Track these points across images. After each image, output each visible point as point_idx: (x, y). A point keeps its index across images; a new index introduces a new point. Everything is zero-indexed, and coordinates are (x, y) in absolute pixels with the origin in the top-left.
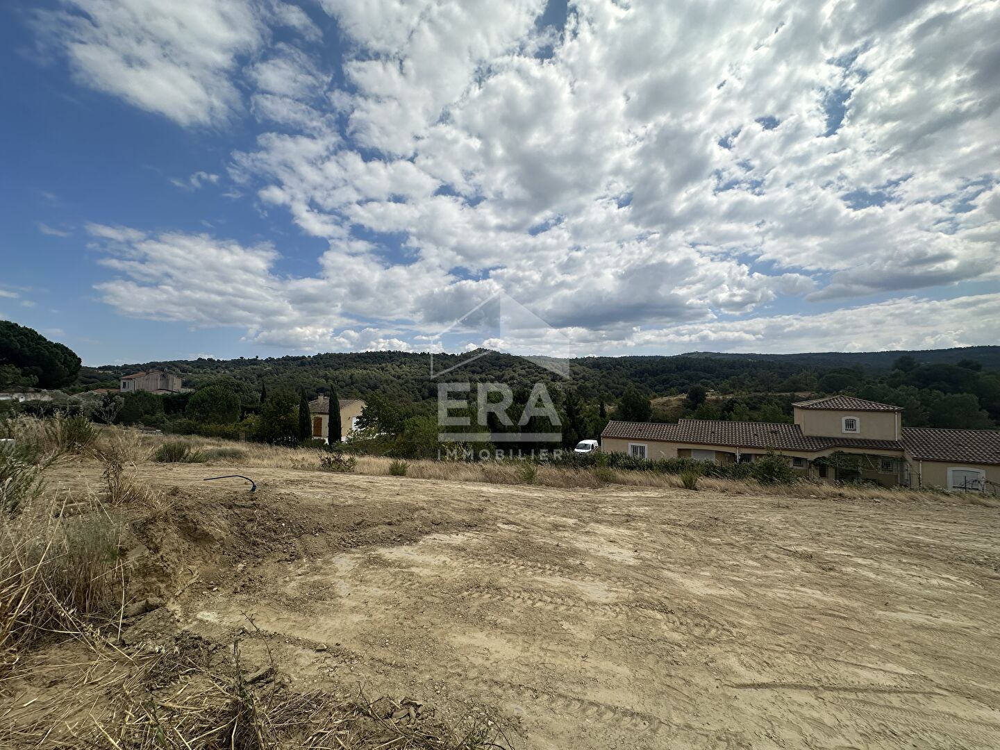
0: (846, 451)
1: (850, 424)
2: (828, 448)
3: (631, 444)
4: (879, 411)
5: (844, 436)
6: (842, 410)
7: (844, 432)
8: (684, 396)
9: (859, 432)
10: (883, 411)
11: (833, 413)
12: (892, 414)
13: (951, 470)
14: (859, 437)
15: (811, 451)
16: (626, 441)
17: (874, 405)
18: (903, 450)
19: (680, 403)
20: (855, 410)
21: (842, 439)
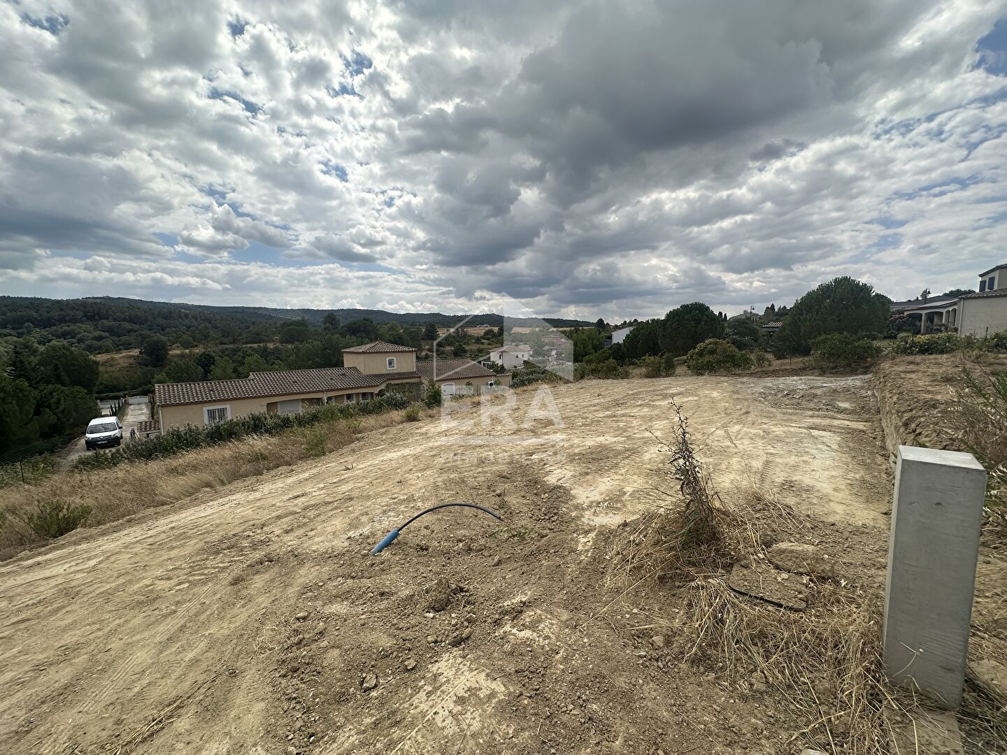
0: (393, 382)
1: (390, 363)
2: (383, 382)
3: (206, 409)
4: (405, 352)
5: (387, 372)
6: (386, 352)
7: (387, 369)
8: (135, 352)
9: (396, 369)
10: (408, 352)
11: (381, 355)
12: (411, 354)
14: (396, 372)
15: (377, 386)
17: (401, 348)
18: (420, 377)
19: (132, 361)
20: (394, 352)
21: (389, 374)
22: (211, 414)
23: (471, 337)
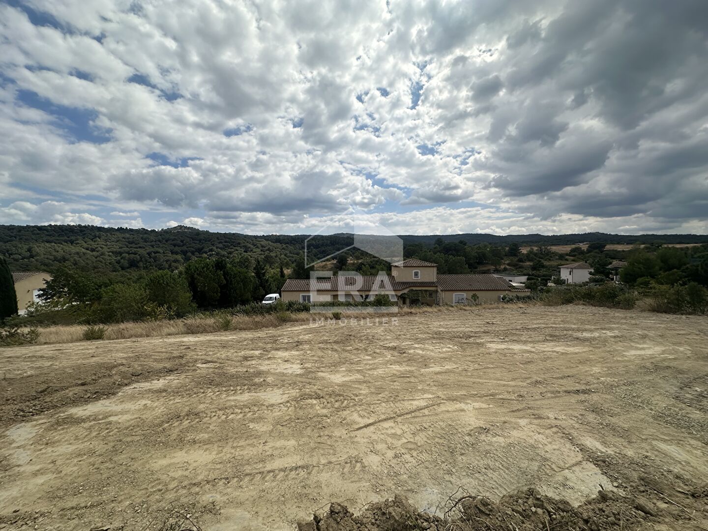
0: (414, 289)
1: (416, 274)
2: (407, 288)
3: (302, 294)
4: (428, 266)
5: (414, 281)
6: (413, 267)
7: (413, 279)
8: (335, 262)
9: (420, 279)
10: (430, 267)
11: (409, 268)
12: (433, 268)
13: (455, 294)
14: (419, 281)
15: (400, 290)
16: (298, 293)
17: (427, 264)
18: (437, 286)
19: (332, 266)
20: (418, 267)
21: (413, 283)
22: (304, 297)
23: (555, 254)
